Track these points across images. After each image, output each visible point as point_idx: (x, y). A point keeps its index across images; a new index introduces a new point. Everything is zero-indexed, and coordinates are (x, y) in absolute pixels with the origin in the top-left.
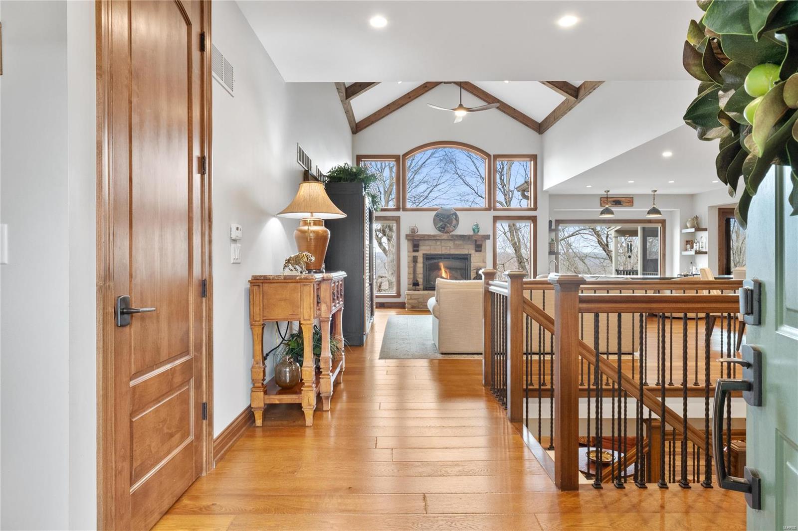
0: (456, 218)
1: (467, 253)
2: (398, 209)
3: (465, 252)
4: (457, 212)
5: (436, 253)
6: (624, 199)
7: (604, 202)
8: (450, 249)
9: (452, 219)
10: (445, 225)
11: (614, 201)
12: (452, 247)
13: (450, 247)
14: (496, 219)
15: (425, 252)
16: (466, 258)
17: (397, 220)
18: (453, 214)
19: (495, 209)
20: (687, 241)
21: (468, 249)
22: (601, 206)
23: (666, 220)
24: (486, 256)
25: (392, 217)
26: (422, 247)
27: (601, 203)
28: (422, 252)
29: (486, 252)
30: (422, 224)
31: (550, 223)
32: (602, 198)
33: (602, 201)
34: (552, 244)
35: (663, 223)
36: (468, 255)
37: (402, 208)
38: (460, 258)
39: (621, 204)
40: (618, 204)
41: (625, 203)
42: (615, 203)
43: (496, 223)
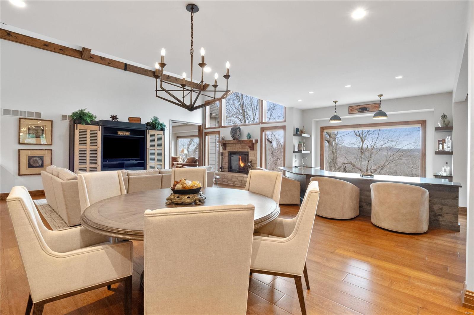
0: (239, 130)
1: (247, 151)
2: (219, 127)
3: (246, 150)
4: (240, 127)
5: (233, 151)
6: (370, 105)
7: (351, 110)
8: (239, 148)
9: (237, 131)
10: (234, 135)
11: (360, 109)
12: (240, 148)
13: (239, 147)
14: (263, 130)
15: (229, 150)
16: (247, 154)
17: (219, 132)
18: (238, 128)
19: (262, 123)
20: (439, 141)
21: (247, 149)
22: (349, 114)
23: (426, 120)
24: (257, 153)
25: (217, 131)
26: (227, 148)
27: (349, 111)
28: (227, 150)
29: (257, 150)
30: (227, 134)
31: (297, 130)
32: (350, 107)
33: (350, 110)
34: (299, 146)
35: (423, 123)
36: (248, 152)
37: (221, 127)
38: (244, 154)
39: (368, 110)
40: (364, 110)
41: (371, 109)
42: (362, 110)
43: (264, 132)
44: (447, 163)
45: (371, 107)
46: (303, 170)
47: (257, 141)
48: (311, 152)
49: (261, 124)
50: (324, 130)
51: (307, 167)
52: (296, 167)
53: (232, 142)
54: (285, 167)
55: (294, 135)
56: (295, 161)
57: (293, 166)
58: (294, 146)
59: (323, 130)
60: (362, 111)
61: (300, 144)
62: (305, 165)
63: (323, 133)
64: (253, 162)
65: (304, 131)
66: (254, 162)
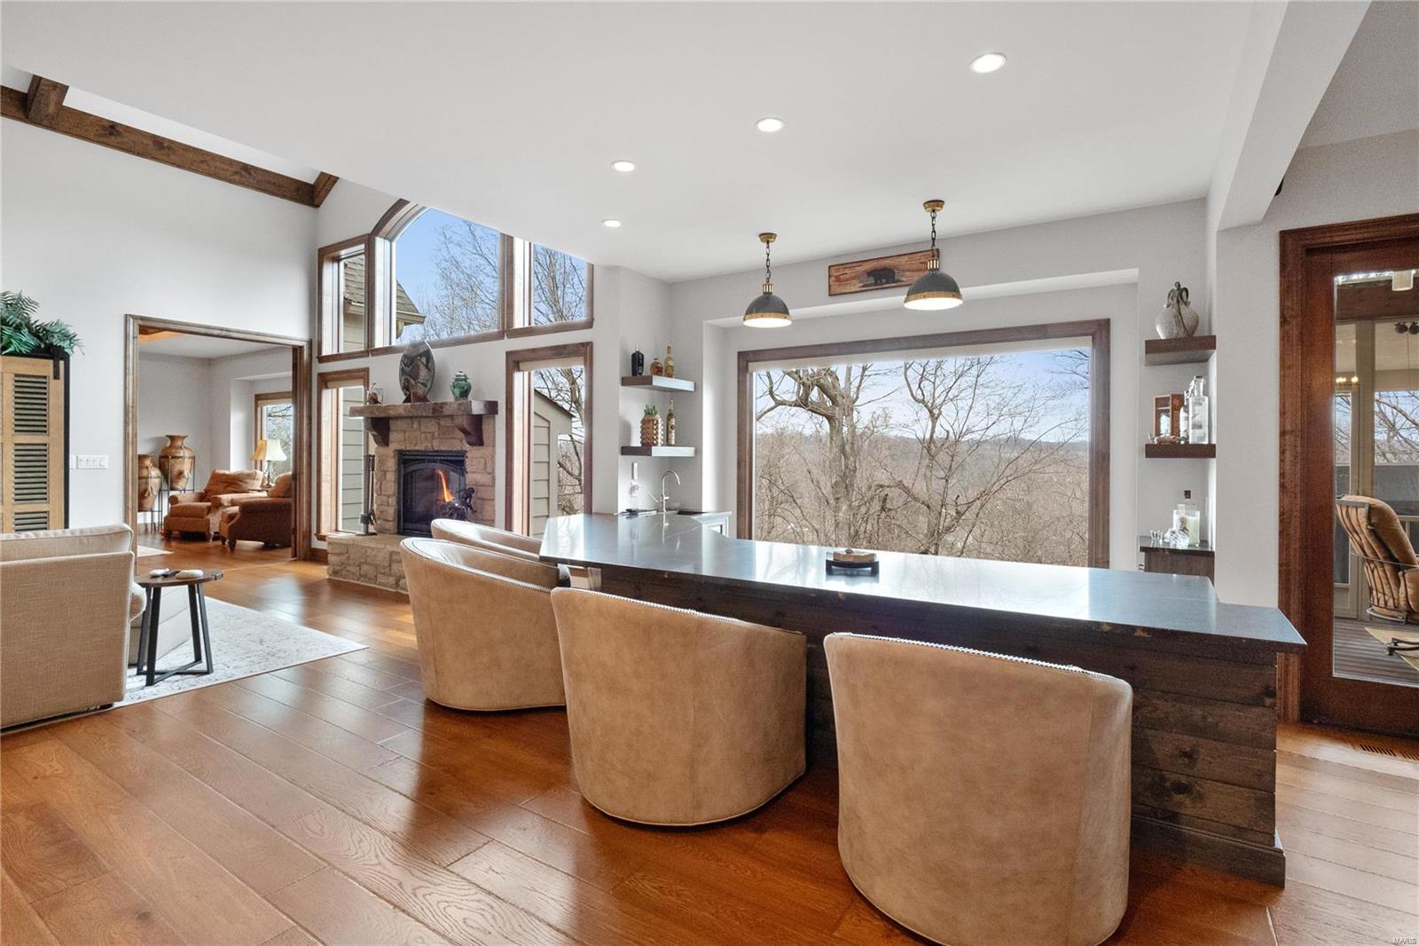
0: (428, 361)
1: (458, 449)
2: (365, 354)
3: (457, 446)
4: (432, 349)
5: (412, 448)
6: (906, 258)
7: (838, 279)
8: (433, 438)
9: (418, 366)
10: (410, 381)
11: (870, 273)
12: (436, 434)
13: (433, 434)
14: (514, 361)
15: (398, 447)
16: (460, 461)
17: (363, 375)
18: (422, 355)
19: (507, 331)
20: (1160, 403)
21: (458, 443)
22: (830, 295)
23: (1109, 320)
24: (493, 457)
25: (359, 370)
26: (393, 436)
27: (830, 286)
28: (393, 446)
29: (494, 446)
30: (387, 380)
31: (637, 360)
32: (833, 269)
33: (833, 279)
34: (648, 423)
35: (1099, 331)
36: (463, 454)
37: (370, 351)
38: (451, 461)
39: (896, 278)
40: (884, 280)
41: (908, 273)
42: (876, 280)
43: (519, 370)
44: (1188, 494)
45: (907, 267)
46: (666, 524)
47: (492, 407)
48: (698, 452)
49: (509, 337)
50: (750, 364)
51: (681, 512)
52: (632, 513)
53: (401, 411)
54: (591, 513)
55: (625, 382)
56: (633, 489)
57: (620, 511)
58: (626, 429)
59: (747, 365)
60: (876, 284)
61: (648, 417)
62: (677, 505)
63: (748, 375)
64: (481, 493)
65: (672, 367)
66: (484, 495)
